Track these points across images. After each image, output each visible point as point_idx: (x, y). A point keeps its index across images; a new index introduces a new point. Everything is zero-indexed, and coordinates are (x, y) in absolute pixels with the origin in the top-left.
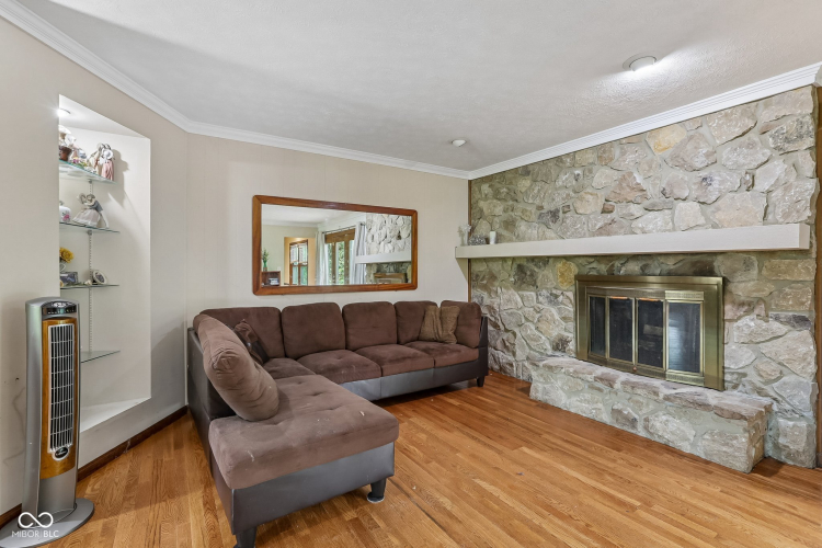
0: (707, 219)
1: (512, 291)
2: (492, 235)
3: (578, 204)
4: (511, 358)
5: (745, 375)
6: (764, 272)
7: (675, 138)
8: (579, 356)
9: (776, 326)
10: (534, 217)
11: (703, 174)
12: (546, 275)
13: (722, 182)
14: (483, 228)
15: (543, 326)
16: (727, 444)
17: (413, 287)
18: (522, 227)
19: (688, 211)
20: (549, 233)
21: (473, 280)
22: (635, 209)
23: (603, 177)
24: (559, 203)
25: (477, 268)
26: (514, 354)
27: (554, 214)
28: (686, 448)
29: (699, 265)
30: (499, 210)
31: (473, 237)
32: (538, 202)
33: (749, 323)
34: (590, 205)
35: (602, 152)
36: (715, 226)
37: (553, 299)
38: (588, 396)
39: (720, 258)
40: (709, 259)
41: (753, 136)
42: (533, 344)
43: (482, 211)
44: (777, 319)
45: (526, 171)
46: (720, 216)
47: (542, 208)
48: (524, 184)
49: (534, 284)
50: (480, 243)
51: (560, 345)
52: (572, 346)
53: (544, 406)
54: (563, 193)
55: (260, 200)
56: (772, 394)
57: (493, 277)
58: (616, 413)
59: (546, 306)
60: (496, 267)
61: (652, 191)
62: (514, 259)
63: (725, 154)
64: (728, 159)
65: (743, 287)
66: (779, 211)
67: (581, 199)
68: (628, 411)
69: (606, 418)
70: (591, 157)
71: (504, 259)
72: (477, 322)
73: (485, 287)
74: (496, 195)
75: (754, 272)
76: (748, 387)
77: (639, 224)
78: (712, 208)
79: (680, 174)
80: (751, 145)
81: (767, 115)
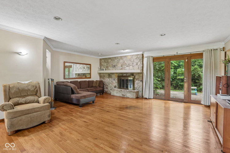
1: (108, 79)
2: (104, 69)
3: (118, 65)
4: (107, 90)
5: (137, 88)
6: (138, 75)
7: (129, 57)
8: (118, 88)
9: (139, 82)
10: (111, 66)
11: (133, 62)
12: (113, 76)
13: (134, 64)
14: (102, 67)
15: (113, 84)
17: (90, 78)
18: (109, 68)
19: (131, 67)
20: (114, 69)
21: (100, 77)
22: (125, 66)
23: (121, 61)
24: (115, 64)
25: (101, 75)
26: (108, 89)
27: (114, 66)
28: (130, 97)
29: (132, 74)
30: (105, 64)
32: (112, 64)
33: (137, 81)
34: (119, 65)
35: (121, 57)
36: (134, 69)
37: (114, 80)
38: (119, 93)
39: (134, 73)
41: (137, 58)
42: (111, 87)
43: (102, 64)
45: (110, 58)
46: (134, 68)
47: (112, 65)
48: (110, 60)
49: (111, 77)
50: (102, 70)
51: (115, 87)
52: (117, 87)
53: (113, 96)
54: (116, 63)
55: (65, 62)
56: (139, 90)
57: (104, 76)
58: (123, 95)
59: (113, 81)
60: (105, 74)
61: (127, 64)
62: (108, 73)
63: (135, 60)
65: (136, 77)
66: (139, 68)
67: (118, 64)
68: (124, 94)
69: (121, 96)
70: (120, 58)
71: (106, 73)
72: (102, 83)
73: (103, 78)
74: (105, 62)
77: (126, 68)
79: (130, 62)
80: (137, 60)
81: (139, 56)
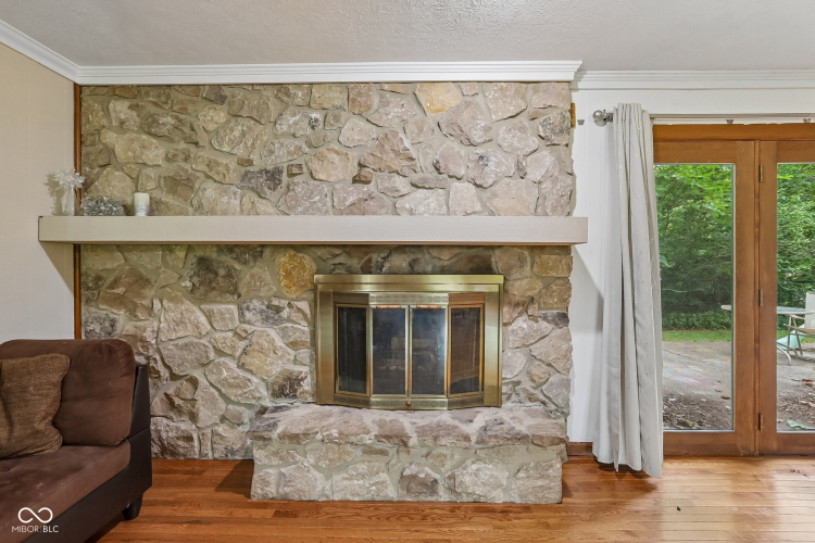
0: (484, 205)
1: (187, 305)
2: (142, 200)
3: (315, 165)
4: (185, 425)
5: (518, 383)
6: (535, 269)
8: (320, 399)
9: (543, 327)
10: (233, 177)
11: (480, 151)
12: (261, 278)
13: (498, 165)
14: (114, 185)
15: (253, 361)
16: (542, 477)
18: (210, 191)
19: (463, 190)
20: (262, 205)
21: (84, 287)
22: (401, 184)
23: (354, 130)
24: (281, 158)
25: (93, 263)
26: (193, 417)
27: (273, 176)
28: (499, 497)
29: (476, 259)
30: (155, 153)
31: (87, 198)
32: (240, 151)
33: (522, 324)
34: (337, 170)
35: (354, 93)
36: (492, 213)
37: (272, 314)
38: (362, 468)
39: (497, 252)
40: (487, 253)
41: (523, 119)
42: (232, 393)
43: (111, 151)
44: (545, 318)
45: (217, 94)
46: (497, 203)
47: (250, 163)
48: (215, 116)
49: (235, 291)
50: (109, 213)
51: (286, 388)
52: (307, 386)
54: (292, 144)
56: (542, 398)
57: (141, 281)
58: (407, 481)
59: (259, 327)
60: (146, 262)
61: (424, 162)
62: (190, 247)
63: (502, 133)
64: (504, 139)
65: (518, 285)
66: (549, 204)
67: (321, 158)
68: (427, 471)
69: (392, 493)
70: (338, 98)
71: (168, 247)
73: (119, 301)
74: (149, 127)
75: (528, 268)
76: (523, 395)
77: (406, 203)
78: (487, 194)
79: (455, 146)
80: (522, 129)
81: (537, 101)
